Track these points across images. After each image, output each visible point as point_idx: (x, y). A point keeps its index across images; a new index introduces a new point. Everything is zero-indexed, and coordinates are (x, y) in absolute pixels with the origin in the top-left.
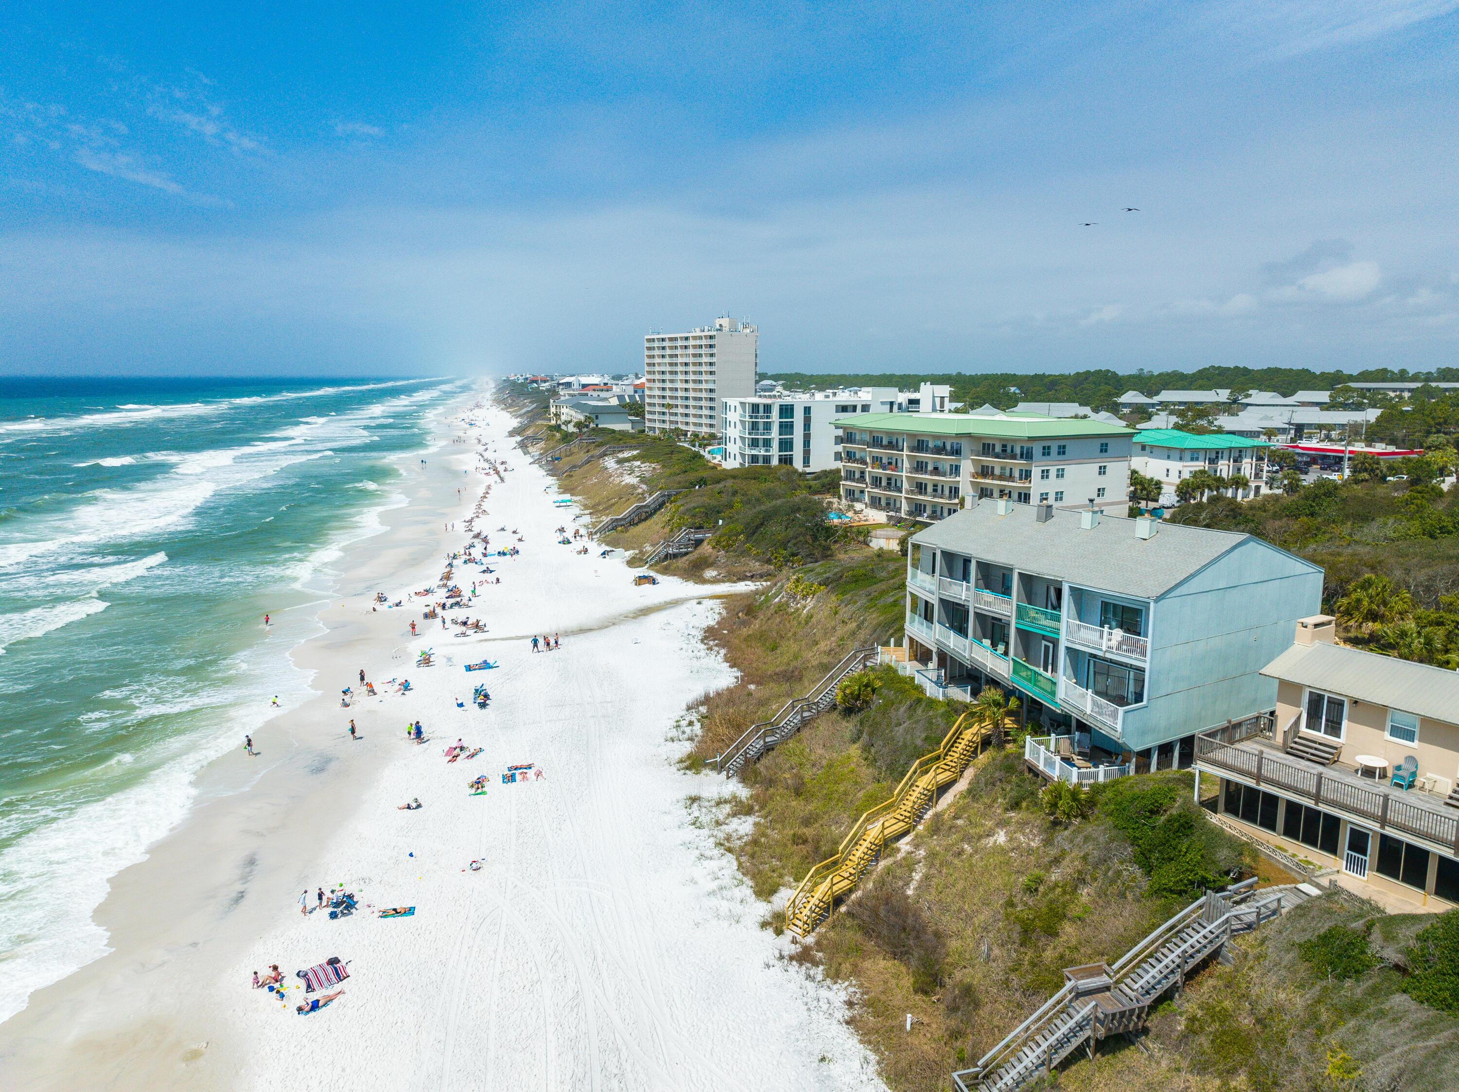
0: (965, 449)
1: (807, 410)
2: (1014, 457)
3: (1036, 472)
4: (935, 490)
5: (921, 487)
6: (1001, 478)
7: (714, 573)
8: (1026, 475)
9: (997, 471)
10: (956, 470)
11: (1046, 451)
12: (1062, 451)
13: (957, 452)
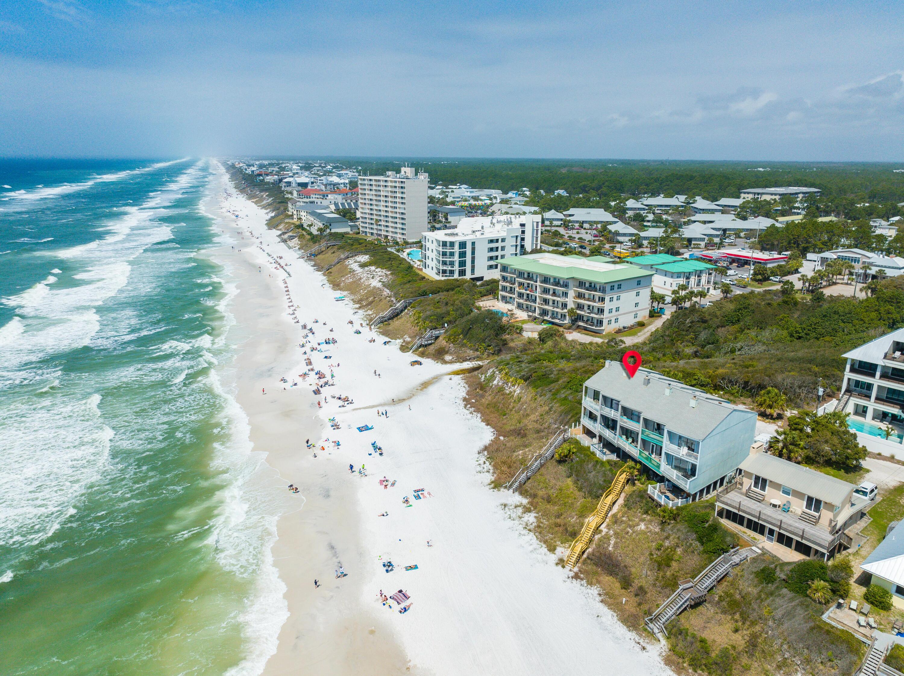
0: (571, 284)
1: (473, 243)
2: (596, 291)
3: (607, 299)
4: (554, 303)
5: (546, 301)
6: (588, 300)
7: (450, 358)
8: (602, 300)
9: (587, 296)
10: (566, 294)
11: (612, 288)
12: (619, 287)
13: (566, 286)
